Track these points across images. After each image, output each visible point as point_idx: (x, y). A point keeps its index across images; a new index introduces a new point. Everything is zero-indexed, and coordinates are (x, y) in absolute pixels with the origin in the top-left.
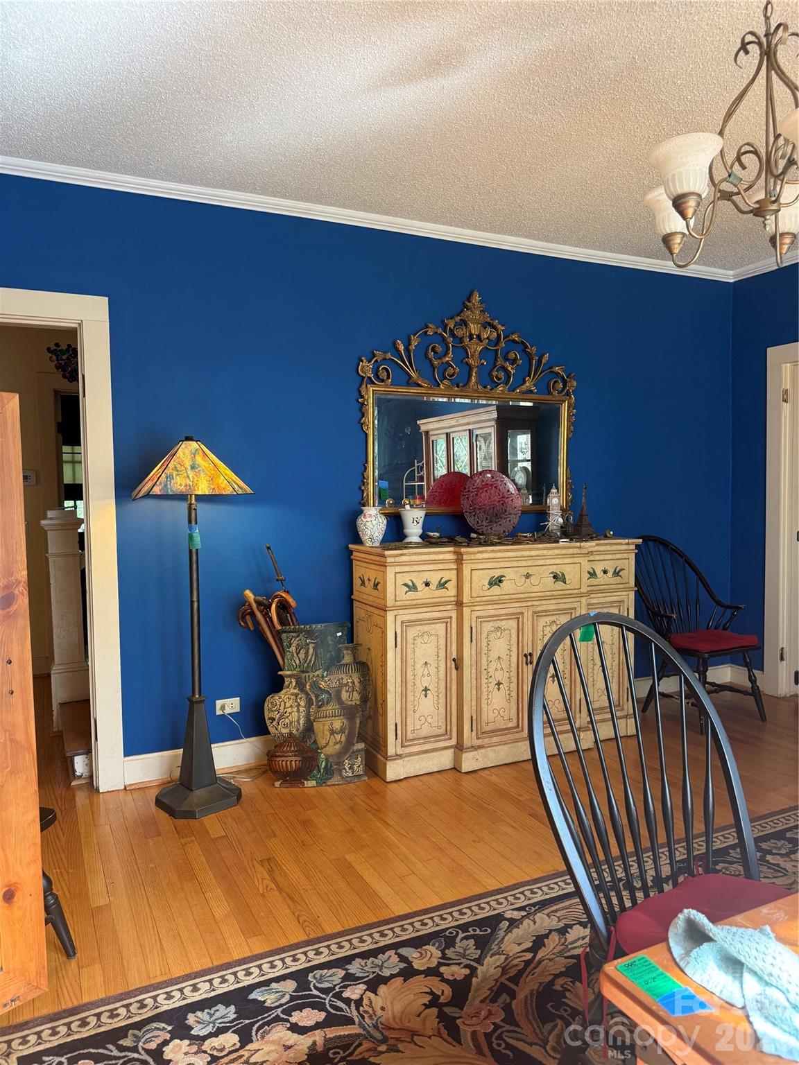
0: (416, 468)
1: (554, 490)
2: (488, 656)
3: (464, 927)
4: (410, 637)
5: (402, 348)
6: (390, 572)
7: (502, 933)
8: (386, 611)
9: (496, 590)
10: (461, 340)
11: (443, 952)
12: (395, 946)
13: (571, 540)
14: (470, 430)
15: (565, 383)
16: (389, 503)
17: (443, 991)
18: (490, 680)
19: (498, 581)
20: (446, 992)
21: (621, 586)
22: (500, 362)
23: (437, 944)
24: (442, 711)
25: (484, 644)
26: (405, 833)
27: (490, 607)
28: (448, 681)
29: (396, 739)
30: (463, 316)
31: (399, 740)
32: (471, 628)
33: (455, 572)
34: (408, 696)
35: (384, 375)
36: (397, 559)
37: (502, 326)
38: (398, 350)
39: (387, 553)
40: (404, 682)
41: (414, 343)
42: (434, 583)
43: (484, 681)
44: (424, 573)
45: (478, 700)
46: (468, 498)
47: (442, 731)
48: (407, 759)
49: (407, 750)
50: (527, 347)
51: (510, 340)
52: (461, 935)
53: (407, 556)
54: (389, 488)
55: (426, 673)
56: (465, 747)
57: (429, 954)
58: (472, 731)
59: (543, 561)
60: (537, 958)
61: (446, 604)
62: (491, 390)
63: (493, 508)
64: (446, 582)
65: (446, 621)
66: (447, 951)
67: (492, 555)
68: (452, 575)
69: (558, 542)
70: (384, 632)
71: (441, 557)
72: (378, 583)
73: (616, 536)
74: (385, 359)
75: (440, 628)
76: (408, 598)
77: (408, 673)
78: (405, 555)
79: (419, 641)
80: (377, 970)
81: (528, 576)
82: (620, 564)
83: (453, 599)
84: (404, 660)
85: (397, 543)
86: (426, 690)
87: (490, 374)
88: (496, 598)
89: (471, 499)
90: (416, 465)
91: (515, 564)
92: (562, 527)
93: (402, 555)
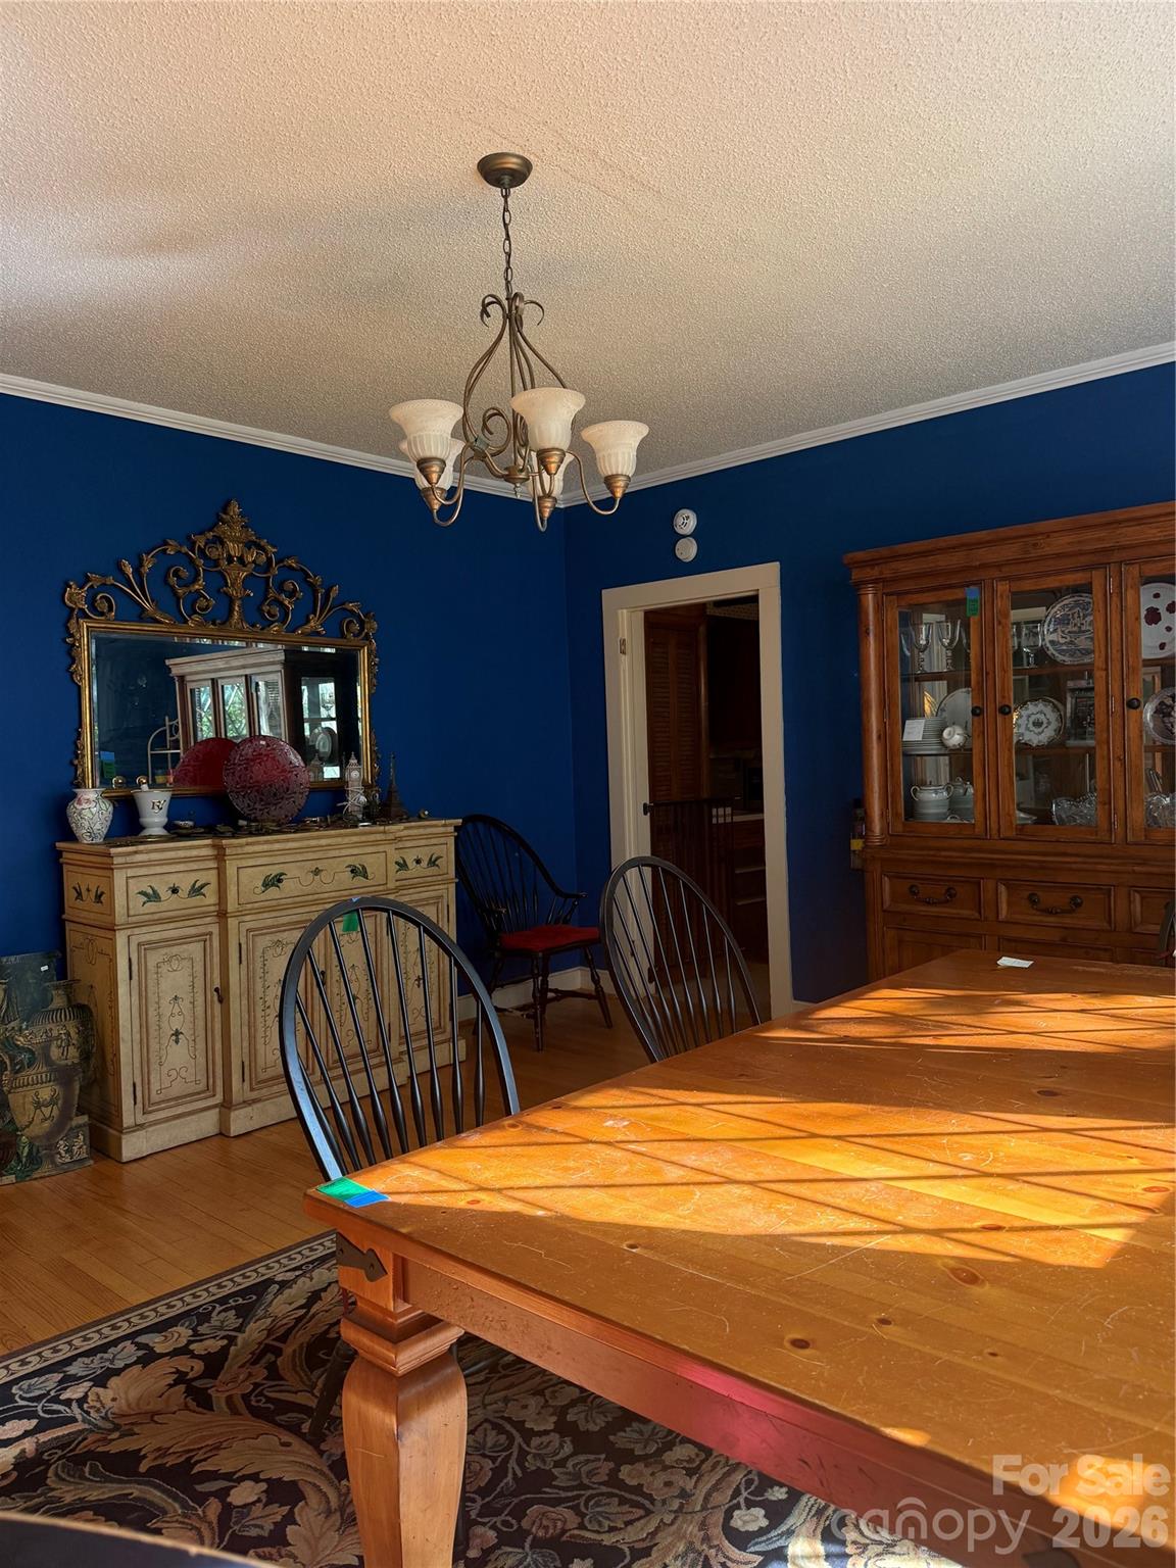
0: (167, 728)
1: (353, 761)
2: (265, 981)
3: (223, 1301)
4: (151, 965)
5: (129, 570)
6: (119, 878)
7: (270, 1297)
8: (115, 931)
9: (273, 892)
10: (216, 563)
11: (194, 1330)
12: (131, 1337)
13: (374, 823)
14: (246, 676)
15: (362, 624)
16: (117, 782)
17: (192, 1367)
18: (268, 1011)
19: (276, 881)
20: (199, 1366)
21: (440, 878)
22: (272, 593)
23: (187, 1324)
24: (202, 1060)
25: (259, 965)
26: (147, 1216)
27: (266, 915)
28: (209, 1018)
29: (135, 1103)
30: (217, 532)
31: (139, 1105)
32: (240, 945)
33: (215, 872)
34: (150, 1044)
35: (104, 606)
36: (129, 859)
37: (274, 546)
38: (123, 573)
39: (113, 851)
40: (144, 1026)
41: (147, 566)
42: (185, 887)
43: (259, 1013)
44: (171, 875)
45: (252, 1039)
46: (233, 773)
47: (202, 1086)
48: (150, 1129)
49: (151, 1117)
50: (308, 576)
51: (284, 566)
52: (219, 1308)
53: (143, 854)
54: (116, 762)
55: (176, 1010)
56: (234, 1103)
57: (176, 1335)
58: (243, 1080)
59: (337, 851)
60: (311, 1313)
61: (205, 915)
62: (262, 629)
63: (270, 786)
64: (202, 887)
65: (204, 938)
66: (199, 1328)
67: (266, 847)
68: (212, 877)
69: (357, 827)
70: (113, 961)
71: (194, 853)
72: (102, 893)
73: (432, 816)
74: (104, 584)
75: (196, 949)
76: (146, 912)
77: (150, 1013)
78: (141, 852)
79: (164, 968)
80: (107, 1364)
81: (317, 872)
82: (437, 851)
83: (213, 908)
84: (143, 996)
85: (129, 838)
86: (177, 1033)
87: (260, 610)
88: (274, 903)
89: (237, 774)
90: (167, 723)
91: (300, 858)
92: (365, 808)
93: (136, 852)
